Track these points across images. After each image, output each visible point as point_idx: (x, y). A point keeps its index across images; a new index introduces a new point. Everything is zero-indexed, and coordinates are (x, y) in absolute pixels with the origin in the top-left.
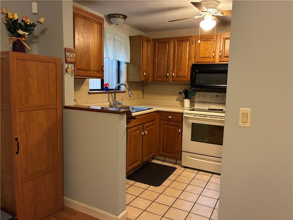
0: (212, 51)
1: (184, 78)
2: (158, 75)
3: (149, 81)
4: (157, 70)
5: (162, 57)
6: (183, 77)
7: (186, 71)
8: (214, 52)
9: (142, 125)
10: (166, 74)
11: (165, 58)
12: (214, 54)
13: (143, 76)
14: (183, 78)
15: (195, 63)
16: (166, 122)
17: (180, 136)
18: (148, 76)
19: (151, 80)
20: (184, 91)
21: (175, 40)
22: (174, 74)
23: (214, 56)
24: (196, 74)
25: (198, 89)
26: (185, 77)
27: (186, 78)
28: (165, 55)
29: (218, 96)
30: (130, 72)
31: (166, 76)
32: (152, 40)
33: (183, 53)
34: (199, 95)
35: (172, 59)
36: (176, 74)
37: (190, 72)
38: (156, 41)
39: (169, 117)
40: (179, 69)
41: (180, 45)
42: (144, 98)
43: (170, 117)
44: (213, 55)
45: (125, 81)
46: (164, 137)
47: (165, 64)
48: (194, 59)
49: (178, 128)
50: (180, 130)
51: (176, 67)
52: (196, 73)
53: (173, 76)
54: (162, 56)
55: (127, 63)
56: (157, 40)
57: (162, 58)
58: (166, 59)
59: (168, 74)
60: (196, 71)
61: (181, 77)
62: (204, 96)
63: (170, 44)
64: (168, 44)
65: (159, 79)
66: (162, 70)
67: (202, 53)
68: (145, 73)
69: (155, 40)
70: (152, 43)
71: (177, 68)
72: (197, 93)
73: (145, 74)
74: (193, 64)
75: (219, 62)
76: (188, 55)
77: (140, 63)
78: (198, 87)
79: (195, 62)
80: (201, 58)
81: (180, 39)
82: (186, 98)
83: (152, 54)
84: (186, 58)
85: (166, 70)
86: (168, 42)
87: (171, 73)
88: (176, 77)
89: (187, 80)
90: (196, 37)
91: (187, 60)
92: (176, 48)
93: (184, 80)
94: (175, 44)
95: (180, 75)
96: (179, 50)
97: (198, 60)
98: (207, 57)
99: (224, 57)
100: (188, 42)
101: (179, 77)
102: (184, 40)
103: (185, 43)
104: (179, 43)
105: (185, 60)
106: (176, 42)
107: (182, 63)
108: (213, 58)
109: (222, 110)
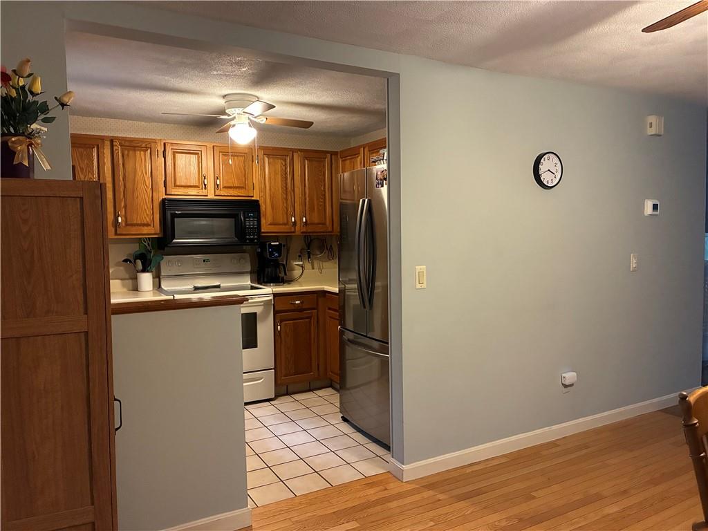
0: (201, 175)
1: (146, 227)
7: (150, 213)
8: (204, 177)
14: (143, 227)
15: (167, 197)
21: (114, 143)
22: (119, 218)
24: (176, 219)
27: (150, 227)
29: (208, 262)
33: (139, 173)
34: (169, 262)
35: (109, 185)
36: (123, 218)
37: (158, 215)
40: (131, 209)
41: (128, 155)
44: (204, 182)
48: (164, 188)
51: (123, 204)
53: (116, 224)
60: (176, 212)
61: (137, 225)
63: (101, 150)
64: (95, 150)
67: (180, 176)
74: (162, 199)
75: (216, 196)
76: (149, 178)
80: (180, 188)
81: (127, 144)
82: (144, 270)
84: (146, 186)
86: (96, 146)
87: (111, 217)
88: (124, 225)
89: (153, 232)
90: (165, 144)
91: (149, 190)
92: (120, 162)
93: (145, 232)
94: (117, 151)
95: (135, 222)
96: (127, 166)
97: (173, 190)
98: (192, 184)
99: (225, 187)
100: (149, 151)
101: (132, 225)
102: (138, 147)
103: (142, 152)
104: (126, 152)
105: (146, 189)
106: (119, 148)
107: (137, 196)
108: (204, 188)
109: (218, 286)
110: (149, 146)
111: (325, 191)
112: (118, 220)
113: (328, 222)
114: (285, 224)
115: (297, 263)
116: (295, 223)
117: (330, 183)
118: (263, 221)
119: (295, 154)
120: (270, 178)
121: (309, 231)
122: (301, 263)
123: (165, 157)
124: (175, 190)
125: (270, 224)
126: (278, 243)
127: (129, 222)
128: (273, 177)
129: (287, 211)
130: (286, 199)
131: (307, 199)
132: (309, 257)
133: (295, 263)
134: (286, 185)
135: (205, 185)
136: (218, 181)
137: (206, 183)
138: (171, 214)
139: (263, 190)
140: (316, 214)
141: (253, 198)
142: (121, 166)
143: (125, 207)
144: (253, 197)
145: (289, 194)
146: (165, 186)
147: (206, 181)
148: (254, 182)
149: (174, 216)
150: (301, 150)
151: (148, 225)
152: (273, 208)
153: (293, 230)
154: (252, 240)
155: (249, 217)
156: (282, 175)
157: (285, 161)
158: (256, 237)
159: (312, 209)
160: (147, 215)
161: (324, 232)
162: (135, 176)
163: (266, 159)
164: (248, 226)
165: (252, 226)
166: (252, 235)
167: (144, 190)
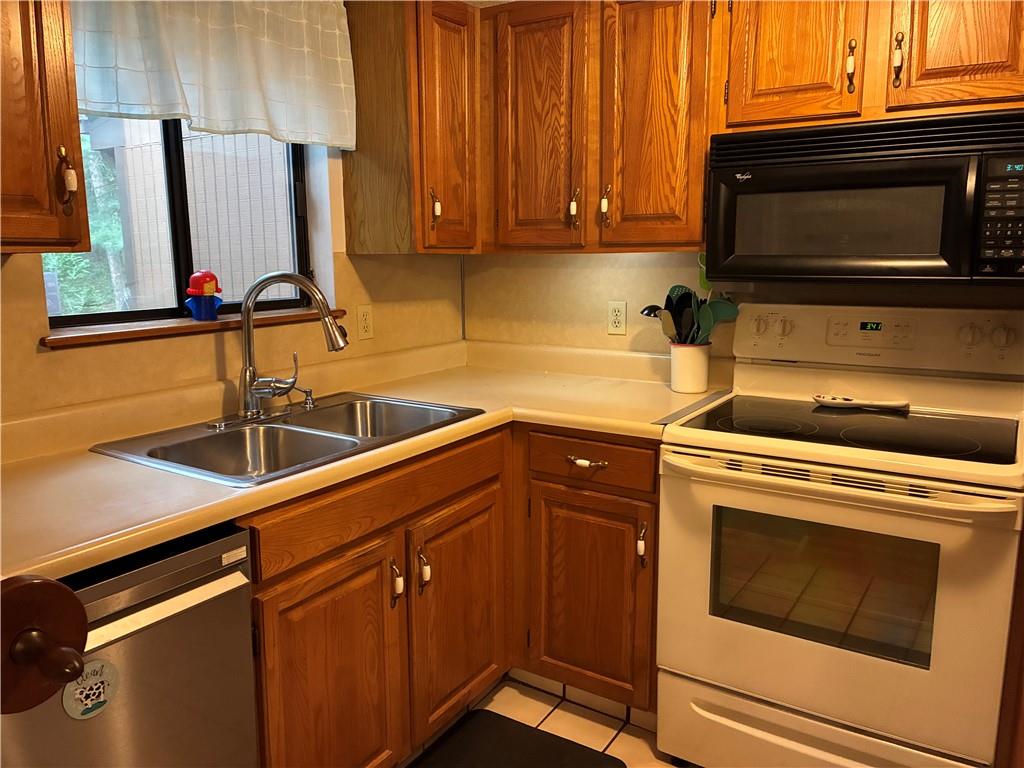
0: (840, 45)
1: (668, 225)
2: (521, 216)
3: (473, 252)
4: (516, 186)
5: (539, 109)
6: (661, 218)
7: (679, 183)
8: (852, 49)
9: (400, 531)
10: (562, 205)
11: (556, 113)
12: (851, 61)
13: (429, 223)
14: (658, 225)
15: (730, 131)
17: (644, 576)
18: (467, 220)
19: (485, 244)
20: (669, 298)
22: (605, 202)
23: (851, 77)
24: (739, 197)
25: (751, 286)
26: (675, 218)
27: (678, 224)
28: (554, 99)
29: (876, 329)
30: (359, 206)
31: (562, 216)
32: (483, 19)
33: (658, 74)
34: (759, 320)
35: (594, 117)
36: (617, 201)
37: (700, 188)
38: (503, 19)
39: (580, 462)
40: (635, 174)
42: (467, 337)
43: (585, 463)
44: (850, 70)
45: (336, 255)
46: (556, 573)
47: (554, 151)
48: (723, 107)
49: (632, 535)
50: (641, 544)
51: (617, 164)
52: (737, 189)
53: (601, 217)
54: (538, 103)
55: (345, 154)
56: (510, 12)
57: (539, 116)
58: (563, 121)
59: (573, 206)
60: (738, 176)
61: (646, 218)
62: (788, 327)
63: (577, 28)
64: (566, 28)
65: (528, 236)
66: (542, 184)
67: (772, 61)
68: (438, 206)
69: (495, 18)
70: (480, 31)
71: (622, 170)
72: (748, 311)
73: (438, 212)
74: (715, 139)
75: (890, 110)
76: (684, 83)
77: (407, 151)
78: (750, 280)
79: (728, 126)
80: (770, 99)
82: (683, 338)
83: (486, 98)
84: (675, 106)
85: (563, 180)
86: (568, 20)
87: (593, 198)
88: (618, 217)
89: (686, 237)
91: (683, 117)
92: (619, 51)
93: (664, 236)
94: (611, 23)
95: (643, 210)
96: (630, 59)
98: (808, 82)
99: (929, 75)
101: (637, 219)
103: (669, 12)
104: (632, 19)
105: (672, 117)
106: (615, 10)
107: (651, 138)
108: (845, 89)
109: (901, 412)
123: (731, 10)
124: (753, 108)
127: (629, 211)
136: (898, 55)
146: (727, 102)
151: (672, 217)
154: (1006, 265)
155: (1004, 177)
160: (673, 190)
162: (647, 83)
164: (993, 213)
165: (1011, 213)
166: (1008, 248)
167: (668, 118)
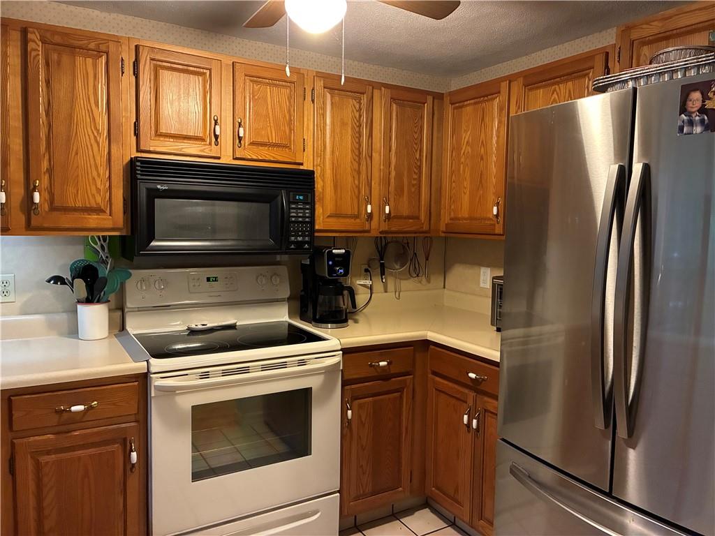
0: (208, 117)
1: (94, 216)
6: (87, 210)
7: (103, 185)
8: (215, 121)
14: (86, 215)
16: (51, 436)
21: (30, 36)
22: (36, 194)
26: (101, 211)
27: (102, 215)
29: (216, 281)
33: (81, 104)
36: (46, 195)
37: (121, 191)
39: (74, 409)
40: (63, 175)
41: (59, 63)
43: (80, 408)
48: (133, 136)
49: (125, 450)
50: (134, 455)
51: (44, 165)
53: (31, 206)
60: (159, 187)
61: (75, 210)
75: (235, 159)
79: (139, 151)
80: (167, 139)
81: (57, 39)
84: (96, 129)
87: (17, 190)
88: (46, 207)
89: (110, 225)
90: (137, 47)
91: (103, 139)
92: (42, 76)
93: (92, 224)
94: (33, 54)
95: (71, 204)
96: (55, 85)
97: (153, 143)
98: (191, 134)
99: (252, 144)
100: (104, 59)
101: (66, 210)
102: (80, 48)
103: (89, 61)
104: (55, 56)
105: (95, 137)
106: (39, 46)
107: (77, 150)
108: (213, 143)
109: (232, 327)
110: (103, 48)
111: (421, 160)
112: (32, 198)
113: (423, 216)
114: (356, 217)
115: (362, 282)
116: (370, 216)
117: (429, 146)
118: (319, 210)
119: (376, 93)
120: (333, 131)
121: (393, 229)
122: (368, 282)
123: (136, 74)
124: (157, 143)
125: (328, 216)
126: (343, 251)
127: (57, 204)
128: (338, 130)
129: (359, 192)
130: (359, 173)
131: (393, 173)
132: (383, 273)
133: (358, 282)
134: (360, 145)
135: (216, 137)
136: (241, 130)
137: (218, 133)
138: (148, 189)
139: (320, 153)
140: (405, 199)
141: (301, 167)
142: (42, 84)
143: (50, 171)
144: (302, 164)
145: (363, 163)
146: (137, 134)
147: (218, 128)
148: (305, 138)
149: (154, 194)
150: (387, 86)
151: (99, 211)
152: (336, 187)
153: (367, 228)
154: (299, 245)
155: (296, 202)
156: (353, 128)
157: (360, 104)
158: (307, 239)
159: (400, 191)
160: (98, 190)
161: (416, 233)
162: (72, 108)
163: (328, 96)
164: (293, 219)
165: (300, 219)
166: (300, 236)
167: (92, 137)
